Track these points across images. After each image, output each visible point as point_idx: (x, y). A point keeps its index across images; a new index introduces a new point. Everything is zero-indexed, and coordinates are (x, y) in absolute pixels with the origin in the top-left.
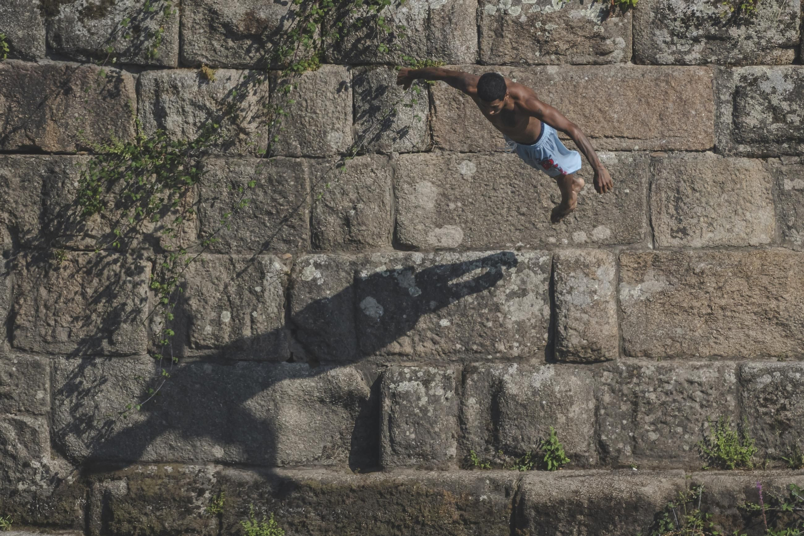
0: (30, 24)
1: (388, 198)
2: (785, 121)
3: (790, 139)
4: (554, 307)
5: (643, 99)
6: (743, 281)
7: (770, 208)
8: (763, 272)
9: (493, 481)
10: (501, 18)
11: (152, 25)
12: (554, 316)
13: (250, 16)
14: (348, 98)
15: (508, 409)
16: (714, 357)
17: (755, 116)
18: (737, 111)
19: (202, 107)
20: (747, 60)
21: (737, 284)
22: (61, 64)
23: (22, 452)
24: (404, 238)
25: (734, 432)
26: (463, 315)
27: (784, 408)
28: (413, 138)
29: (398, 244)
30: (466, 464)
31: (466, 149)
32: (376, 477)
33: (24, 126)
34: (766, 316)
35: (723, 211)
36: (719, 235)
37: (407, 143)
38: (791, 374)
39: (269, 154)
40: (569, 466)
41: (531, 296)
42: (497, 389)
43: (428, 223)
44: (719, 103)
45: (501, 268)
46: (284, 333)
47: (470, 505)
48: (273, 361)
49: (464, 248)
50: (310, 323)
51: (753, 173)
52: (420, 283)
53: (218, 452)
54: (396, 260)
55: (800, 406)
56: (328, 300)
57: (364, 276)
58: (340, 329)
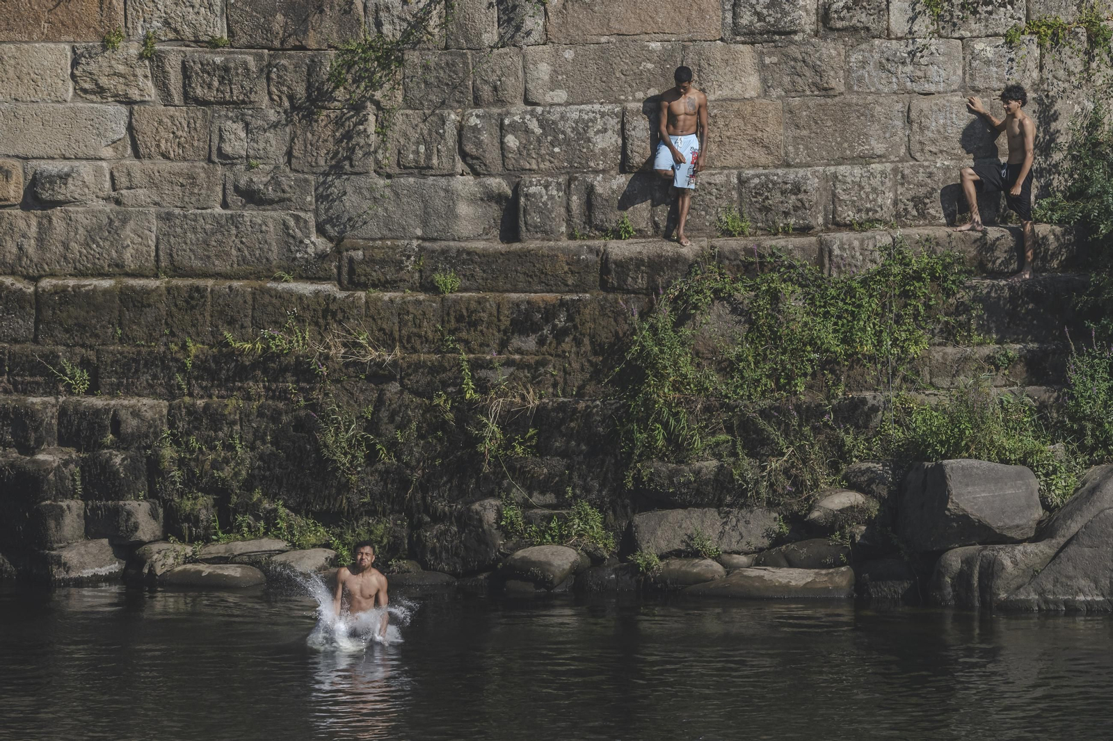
1: (520, 74)
2: (765, 21)
3: (768, 32)
4: (625, 139)
5: (676, 10)
6: (741, 121)
7: (756, 75)
9: (588, 247)
12: (624, 144)
14: (494, 13)
15: (597, 202)
16: (724, 168)
17: (746, 18)
18: (735, 16)
19: (405, 20)
21: (737, 122)
23: (299, 234)
24: (531, 98)
25: (735, 213)
26: (568, 145)
27: (767, 198)
28: (535, 36)
29: (527, 102)
30: (572, 237)
31: (568, 42)
32: (516, 246)
33: (295, 33)
34: (755, 142)
35: (728, 77)
36: (726, 93)
37: (531, 40)
38: (771, 177)
39: (447, 48)
40: (635, 237)
41: (610, 132)
42: (590, 190)
43: (545, 88)
44: (724, 11)
45: (591, 115)
46: (458, 158)
47: (574, 262)
48: (452, 175)
49: (568, 104)
50: (474, 152)
51: (746, 54)
52: (541, 126)
53: (419, 232)
54: (526, 112)
55: (778, 197)
56: (485, 137)
57: (507, 122)
58: (492, 155)
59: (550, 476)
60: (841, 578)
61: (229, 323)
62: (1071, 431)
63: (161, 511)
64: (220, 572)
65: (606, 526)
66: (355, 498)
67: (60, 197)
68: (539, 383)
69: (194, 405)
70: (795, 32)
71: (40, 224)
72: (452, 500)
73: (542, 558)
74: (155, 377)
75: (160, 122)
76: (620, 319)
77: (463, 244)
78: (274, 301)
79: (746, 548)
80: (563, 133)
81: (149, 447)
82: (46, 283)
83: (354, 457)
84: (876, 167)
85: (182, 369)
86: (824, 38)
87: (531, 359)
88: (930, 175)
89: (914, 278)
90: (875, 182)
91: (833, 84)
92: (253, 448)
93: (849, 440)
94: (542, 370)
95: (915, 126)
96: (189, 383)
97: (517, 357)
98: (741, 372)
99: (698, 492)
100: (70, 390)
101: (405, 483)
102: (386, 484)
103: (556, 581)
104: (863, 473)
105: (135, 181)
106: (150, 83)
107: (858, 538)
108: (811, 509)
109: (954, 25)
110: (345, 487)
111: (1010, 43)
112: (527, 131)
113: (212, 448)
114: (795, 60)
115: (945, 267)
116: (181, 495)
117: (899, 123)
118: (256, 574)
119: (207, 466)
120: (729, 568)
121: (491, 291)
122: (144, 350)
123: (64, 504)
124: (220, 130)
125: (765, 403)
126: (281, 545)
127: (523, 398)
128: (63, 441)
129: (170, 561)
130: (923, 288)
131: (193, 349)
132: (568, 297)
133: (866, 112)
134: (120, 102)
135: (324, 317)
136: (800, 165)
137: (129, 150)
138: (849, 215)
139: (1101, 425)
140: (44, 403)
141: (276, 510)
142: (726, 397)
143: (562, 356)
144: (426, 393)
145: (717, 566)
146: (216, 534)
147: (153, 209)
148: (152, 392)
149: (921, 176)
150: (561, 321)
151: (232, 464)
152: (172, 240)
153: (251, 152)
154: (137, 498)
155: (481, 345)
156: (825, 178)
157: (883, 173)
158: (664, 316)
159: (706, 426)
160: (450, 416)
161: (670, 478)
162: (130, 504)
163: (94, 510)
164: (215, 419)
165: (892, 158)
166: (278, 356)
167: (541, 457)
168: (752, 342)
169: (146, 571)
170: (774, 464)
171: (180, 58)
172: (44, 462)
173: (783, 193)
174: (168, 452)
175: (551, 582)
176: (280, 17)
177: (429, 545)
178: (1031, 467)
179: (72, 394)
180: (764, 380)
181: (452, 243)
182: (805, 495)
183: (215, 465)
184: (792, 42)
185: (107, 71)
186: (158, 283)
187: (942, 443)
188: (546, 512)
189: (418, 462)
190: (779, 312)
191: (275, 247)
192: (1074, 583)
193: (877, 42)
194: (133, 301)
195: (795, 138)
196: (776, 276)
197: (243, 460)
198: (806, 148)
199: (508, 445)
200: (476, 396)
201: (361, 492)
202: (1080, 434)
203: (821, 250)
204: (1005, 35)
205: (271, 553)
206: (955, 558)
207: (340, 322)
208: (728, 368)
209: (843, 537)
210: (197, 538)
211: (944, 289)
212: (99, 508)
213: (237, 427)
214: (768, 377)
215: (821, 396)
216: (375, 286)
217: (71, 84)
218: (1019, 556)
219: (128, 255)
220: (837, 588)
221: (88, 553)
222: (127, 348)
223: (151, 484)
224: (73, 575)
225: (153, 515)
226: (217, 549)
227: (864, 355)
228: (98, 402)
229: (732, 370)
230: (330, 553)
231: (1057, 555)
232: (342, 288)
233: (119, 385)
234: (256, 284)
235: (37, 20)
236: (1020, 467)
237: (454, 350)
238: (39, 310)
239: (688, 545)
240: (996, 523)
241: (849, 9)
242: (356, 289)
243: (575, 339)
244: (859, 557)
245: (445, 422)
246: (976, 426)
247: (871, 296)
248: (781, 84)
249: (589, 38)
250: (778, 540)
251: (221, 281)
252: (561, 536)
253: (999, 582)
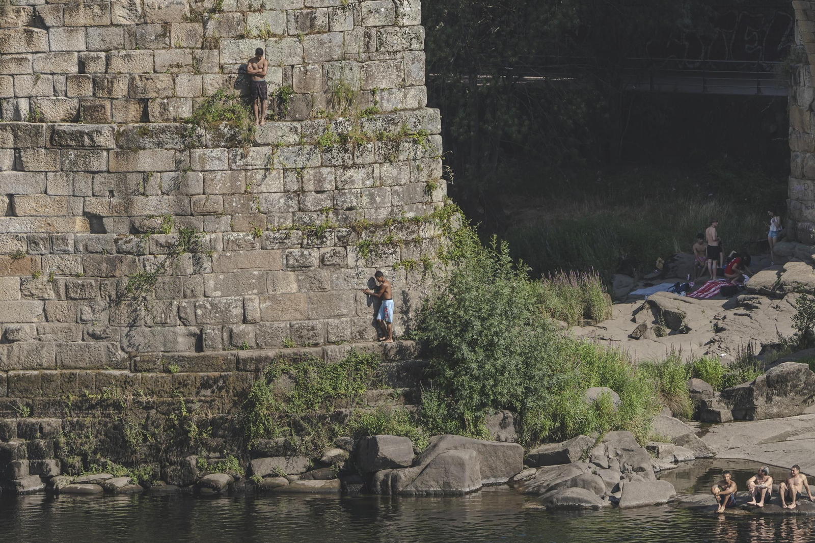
0: (111, 246)
1: (202, 285)
2: (299, 262)
3: (300, 267)
5: (264, 258)
7: (296, 284)
8: (295, 299)
9: (231, 353)
10: (228, 240)
11: (142, 245)
12: (244, 312)
13: (166, 242)
14: (191, 261)
15: (234, 335)
16: (284, 321)
17: (291, 261)
18: (287, 260)
19: (155, 264)
20: (289, 248)
21: (289, 302)
22: (119, 255)
23: (114, 351)
24: (207, 294)
25: (289, 339)
26: (222, 313)
27: (301, 332)
28: (208, 270)
29: (205, 296)
30: (224, 349)
31: (221, 272)
32: (202, 354)
33: (111, 270)
34: (296, 310)
35: (285, 284)
36: (284, 291)
37: (206, 271)
38: (303, 324)
39: (172, 275)
40: (249, 349)
41: (239, 308)
42: (231, 331)
43: (212, 290)
44: (283, 259)
45: (231, 301)
46: (178, 319)
47: (226, 361)
48: (175, 326)
49: (221, 296)
50: (184, 317)
51: (292, 275)
52: (211, 306)
53: (162, 349)
54: (205, 300)
55: (305, 332)
56: (188, 310)
57: (197, 304)
58: (191, 318)
59: (217, 446)
60: (335, 484)
61: (86, 387)
62: (423, 422)
63: (60, 463)
64: (85, 487)
65: (240, 465)
66: (138, 456)
67: (16, 338)
68: (212, 408)
69: (72, 420)
70: (311, 266)
71: (8, 349)
72: (177, 456)
73: (216, 479)
74: (56, 410)
75: (56, 307)
76: (244, 382)
77: (180, 353)
78: (104, 378)
79: (296, 472)
80: (220, 308)
81: (54, 438)
82: (11, 373)
83: (137, 440)
84: (344, 319)
85: (67, 406)
86: (322, 268)
87: (209, 399)
88: (365, 322)
89: (360, 363)
90: (343, 325)
91: (326, 287)
92: (96, 437)
93: (336, 428)
94: (213, 403)
95: (358, 303)
96: (70, 412)
97: (203, 398)
98: (293, 402)
99: (277, 450)
100: (22, 415)
101: (159, 450)
102: (151, 450)
103: (221, 488)
104: (342, 441)
105: (47, 331)
106: (52, 292)
107: (341, 467)
108: (322, 456)
109: (373, 263)
110: (135, 452)
111: (394, 269)
112: (205, 308)
113: (80, 438)
114: (311, 277)
115: (372, 358)
116: (68, 457)
117: (352, 302)
118: (99, 488)
119: (78, 445)
120: (290, 481)
121: (192, 372)
122: (52, 399)
123: (21, 461)
124: (81, 310)
125: (303, 414)
126: (109, 476)
127: (206, 414)
128: (19, 436)
129: (64, 483)
130: (364, 367)
131: (72, 398)
132: (223, 374)
133: (339, 298)
134: (40, 300)
135: (125, 384)
136: (314, 319)
137: (44, 319)
138: (333, 338)
139: (435, 420)
140: (12, 421)
141: (106, 462)
142: (288, 412)
143: (221, 397)
144: (167, 413)
145: (285, 480)
146: (82, 472)
147: (54, 342)
148: (55, 416)
149: (361, 323)
150: (220, 383)
151: (88, 444)
152: (62, 354)
153: (94, 319)
154: (50, 458)
155: (188, 394)
156: (324, 324)
157: (346, 321)
158: (263, 380)
159: (280, 424)
160: (176, 423)
161: (266, 445)
162: (47, 461)
163: (33, 463)
164: (81, 426)
165: (350, 315)
166: (107, 400)
167: (214, 438)
168: (297, 390)
169: (55, 487)
170: (307, 438)
171: (64, 282)
172: (13, 445)
173: (307, 330)
174: (62, 440)
175: (220, 488)
176: (104, 264)
177: (169, 474)
178: (409, 437)
179: (22, 417)
180: (302, 405)
181: (176, 353)
182: (319, 450)
183: (81, 444)
184: (310, 270)
185: (35, 287)
186: (57, 372)
187: (374, 428)
188: (216, 460)
189: (164, 441)
190: (308, 378)
191: (104, 357)
192: (429, 483)
193: (343, 270)
194: (47, 379)
195: (312, 308)
196: (306, 363)
197: (93, 442)
198: (316, 312)
199: (200, 434)
200: (188, 414)
201: (141, 454)
202: (427, 424)
203: (323, 353)
204: (393, 266)
205: (105, 479)
206: (381, 475)
207: (131, 386)
208: (288, 400)
209: (335, 467)
210: (75, 474)
211: (372, 367)
212: (35, 463)
213: (90, 429)
214: (304, 404)
215: (325, 411)
216: (145, 371)
217: (20, 293)
218: (407, 473)
219: (44, 361)
220: (334, 488)
221: (31, 481)
222: (44, 398)
223: (56, 452)
224: (26, 490)
225: (57, 465)
226: (83, 478)
227: (341, 394)
228: (33, 420)
229: (290, 401)
230: (129, 479)
231: (421, 472)
232: (132, 372)
233: (42, 413)
234: (97, 371)
235: (6, 267)
236: (405, 437)
237: (178, 396)
238: (8, 384)
239: (273, 472)
240: (397, 460)
241: (332, 257)
242: (137, 373)
243: (226, 390)
244: (342, 475)
245: (175, 425)
246: (387, 421)
247: (343, 370)
248: (306, 287)
249: (229, 270)
250: (309, 469)
251: (82, 370)
252: (223, 470)
253: (400, 484)
